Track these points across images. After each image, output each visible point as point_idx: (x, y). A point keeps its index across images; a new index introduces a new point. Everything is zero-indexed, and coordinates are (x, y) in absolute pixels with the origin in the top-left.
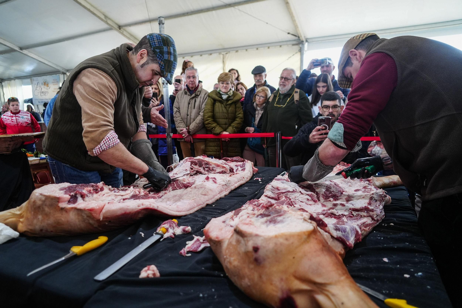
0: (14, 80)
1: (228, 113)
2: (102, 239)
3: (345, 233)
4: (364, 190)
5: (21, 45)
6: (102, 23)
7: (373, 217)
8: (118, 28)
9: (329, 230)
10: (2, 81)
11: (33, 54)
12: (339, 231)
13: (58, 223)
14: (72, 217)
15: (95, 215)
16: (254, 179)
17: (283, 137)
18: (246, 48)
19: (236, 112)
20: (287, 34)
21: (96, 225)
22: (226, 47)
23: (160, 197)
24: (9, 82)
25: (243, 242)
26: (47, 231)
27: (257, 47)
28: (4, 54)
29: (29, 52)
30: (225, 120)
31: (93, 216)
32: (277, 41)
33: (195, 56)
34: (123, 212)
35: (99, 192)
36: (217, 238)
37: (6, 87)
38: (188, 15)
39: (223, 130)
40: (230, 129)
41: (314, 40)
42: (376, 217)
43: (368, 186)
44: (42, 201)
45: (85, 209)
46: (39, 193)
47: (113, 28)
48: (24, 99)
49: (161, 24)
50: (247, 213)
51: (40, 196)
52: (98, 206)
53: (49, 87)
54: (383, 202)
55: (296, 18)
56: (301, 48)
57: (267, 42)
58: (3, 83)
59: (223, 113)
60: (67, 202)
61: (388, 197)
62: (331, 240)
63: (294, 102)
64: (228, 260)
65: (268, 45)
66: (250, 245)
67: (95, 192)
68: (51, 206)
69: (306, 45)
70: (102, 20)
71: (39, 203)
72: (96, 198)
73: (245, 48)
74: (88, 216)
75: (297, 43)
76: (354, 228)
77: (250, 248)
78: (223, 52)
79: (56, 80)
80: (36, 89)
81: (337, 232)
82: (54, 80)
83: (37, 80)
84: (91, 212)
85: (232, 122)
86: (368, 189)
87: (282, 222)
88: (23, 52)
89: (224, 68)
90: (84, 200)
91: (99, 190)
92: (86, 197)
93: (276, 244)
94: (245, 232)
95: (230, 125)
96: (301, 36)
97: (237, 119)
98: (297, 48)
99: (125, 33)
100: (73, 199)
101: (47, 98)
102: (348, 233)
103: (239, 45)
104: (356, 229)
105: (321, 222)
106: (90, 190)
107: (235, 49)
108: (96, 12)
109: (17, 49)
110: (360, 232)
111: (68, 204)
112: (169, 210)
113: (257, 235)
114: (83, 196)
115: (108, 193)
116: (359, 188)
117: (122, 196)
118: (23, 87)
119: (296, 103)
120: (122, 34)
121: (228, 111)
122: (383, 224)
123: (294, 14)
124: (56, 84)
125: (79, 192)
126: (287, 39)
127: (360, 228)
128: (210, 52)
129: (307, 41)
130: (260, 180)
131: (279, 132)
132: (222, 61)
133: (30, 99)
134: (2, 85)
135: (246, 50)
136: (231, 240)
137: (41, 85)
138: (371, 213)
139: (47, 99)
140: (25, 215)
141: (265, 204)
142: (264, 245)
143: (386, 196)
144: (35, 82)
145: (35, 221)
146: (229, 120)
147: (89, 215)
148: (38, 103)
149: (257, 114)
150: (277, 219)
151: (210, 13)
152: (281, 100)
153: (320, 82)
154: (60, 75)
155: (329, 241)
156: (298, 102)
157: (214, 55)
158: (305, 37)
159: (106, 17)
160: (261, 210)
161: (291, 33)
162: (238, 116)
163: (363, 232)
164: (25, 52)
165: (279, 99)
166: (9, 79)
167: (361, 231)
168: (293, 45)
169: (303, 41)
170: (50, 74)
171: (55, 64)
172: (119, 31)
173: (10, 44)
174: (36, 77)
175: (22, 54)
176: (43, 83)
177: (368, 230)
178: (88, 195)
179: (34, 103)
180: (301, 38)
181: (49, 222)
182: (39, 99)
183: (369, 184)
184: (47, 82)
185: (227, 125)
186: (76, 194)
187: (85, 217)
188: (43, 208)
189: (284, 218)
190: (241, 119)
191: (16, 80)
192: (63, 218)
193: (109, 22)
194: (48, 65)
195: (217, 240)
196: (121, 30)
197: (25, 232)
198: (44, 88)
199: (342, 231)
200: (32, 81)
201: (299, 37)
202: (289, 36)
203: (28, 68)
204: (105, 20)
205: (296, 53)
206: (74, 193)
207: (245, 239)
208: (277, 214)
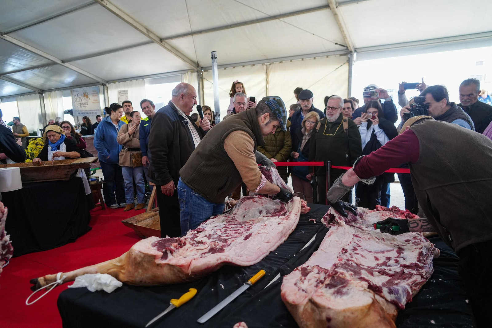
0: (54, 92)
1: (276, 141)
2: (193, 292)
3: (397, 295)
4: (414, 240)
5: (63, 58)
6: (144, 36)
7: (422, 274)
8: (159, 41)
9: (384, 296)
10: (43, 92)
11: (73, 67)
12: (393, 294)
13: (155, 276)
14: (166, 271)
15: (185, 270)
16: (309, 220)
17: (333, 167)
18: (291, 59)
19: (284, 139)
20: (334, 44)
21: (184, 278)
22: (269, 57)
23: (228, 245)
24: (49, 93)
25: (317, 311)
26: (145, 282)
27: (302, 57)
28: (47, 67)
29: (71, 64)
30: (274, 147)
31: (183, 271)
32: (325, 51)
33: (237, 67)
34: (206, 267)
35: (183, 246)
36: (293, 302)
37: (46, 98)
38: (232, 28)
39: (271, 157)
40: (279, 156)
41: (363, 50)
42: (425, 275)
43: (418, 237)
44: (142, 258)
45: (176, 265)
46: (138, 251)
47: (154, 41)
48: (64, 110)
49: (214, 59)
50: (315, 277)
51: (140, 254)
52: (187, 263)
53: (89, 98)
54: (432, 255)
55: (344, 29)
56: (349, 58)
57: (312, 52)
58: (43, 94)
59: (272, 140)
60: (161, 258)
61: (437, 250)
62: (386, 304)
63: (343, 131)
64: (305, 323)
65: (314, 56)
66: (324, 315)
67: (180, 246)
68: (149, 262)
69: (355, 55)
70: (144, 34)
71: (139, 259)
72: (182, 253)
73: (289, 58)
74: (178, 271)
75: (345, 53)
76: (405, 289)
77: (324, 318)
78: (266, 63)
79: (96, 91)
80: (76, 101)
81: (390, 295)
82: (93, 91)
83: (77, 92)
84: (182, 268)
85: (280, 150)
86: (418, 239)
87: (346, 293)
88: (65, 65)
89: (267, 79)
90: (172, 255)
91: (183, 245)
92: (174, 252)
93: (344, 317)
94: (319, 304)
95: (278, 152)
96: (350, 47)
97: (286, 147)
98: (344, 58)
99: (166, 46)
100: (165, 256)
101: (87, 109)
102: (400, 295)
103: (283, 56)
104: (407, 289)
105: (377, 289)
106: (176, 246)
107: (279, 60)
108: (138, 26)
109: (59, 62)
110: (411, 293)
111: (161, 260)
112: (241, 261)
113: (329, 308)
114: (172, 252)
115: (190, 248)
116: (409, 239)
117: (202, 250)
118: (64, 98)
119: (345, 132)
120: (164, 46)
121: (276, 138)
122: (432, 281)
123: (343, 25)
124: (95, 96)
125: (168, 248)
126: (334, 50)
127: (411, 288)
128: (253, 63)
129: (355, 51)
130: (315, 222)
131: (329, 161)
132: (266, 72)
133: (70, 110)
134: (42, 97)
135: (291, 61)
136: (306, 307)
137: (81, 96)
138: (421, 271)
139: (87, 111)
140: (126, 268)
141: (330, 272)
142: (335, 317)
143: (435, 250)
144: (75, 93)
145: (136, 274)
146: (277, 147)
147: (180, 270)
148: (78, 115)
149: (304, 139)
150: (342, 290)
151: (254, 25)
152: (330, 129)
153: (371, 107)
154: (100, 86)
155: (384, 305)
156: (347, 131)
157: (257, 66)
158: (353, 47)
159: (148, 30)
160: (328, 278)
161: (339, 43)
162: (286, 143)
163: (414, 292)
164: (66, 64)
165: (328, 128)
166: (50, 90)
167: (412, 291)
168: (341, 55)
169: (351, 52)
170: (90, 85)
171: (96, 76)
172: (160, 44)
173: (53, 57)
174: (76, 88)
175: (64, 67)
176: (83, 95)
177: (418, 289)
178: (176, 250)
179: (74, 114)
180: (349, 48)
181: (148, 275)
182: (79, 111)
183: (418, 234)
184: (87, 93)
185: (275, 153)
186: (166, 250)
187: (176, 271)
188: (142, 264)
189: (348, 290)
190: (290, 146)
191: (57, 91)
192: (158, 272)
193: (151, 35)
194: (88, 77)
195: (293, 303)
196: (163, 43)
197: (127, 281)
198: (84, 99)
199: (395, 293)
200: (72, 92)
201: (347, 47)
202: (337, 46)
203: (68, 79)
204: (147, 34)
205: (344, 64)
206: (165, 249)
207: (320, 310)
208: (342, 284)
